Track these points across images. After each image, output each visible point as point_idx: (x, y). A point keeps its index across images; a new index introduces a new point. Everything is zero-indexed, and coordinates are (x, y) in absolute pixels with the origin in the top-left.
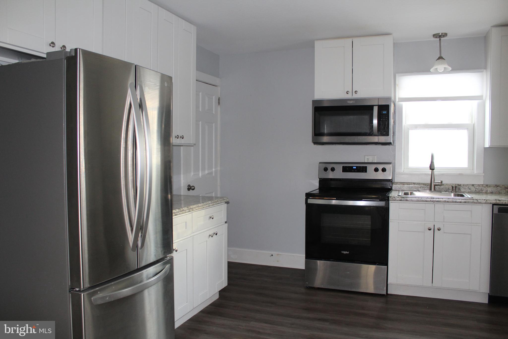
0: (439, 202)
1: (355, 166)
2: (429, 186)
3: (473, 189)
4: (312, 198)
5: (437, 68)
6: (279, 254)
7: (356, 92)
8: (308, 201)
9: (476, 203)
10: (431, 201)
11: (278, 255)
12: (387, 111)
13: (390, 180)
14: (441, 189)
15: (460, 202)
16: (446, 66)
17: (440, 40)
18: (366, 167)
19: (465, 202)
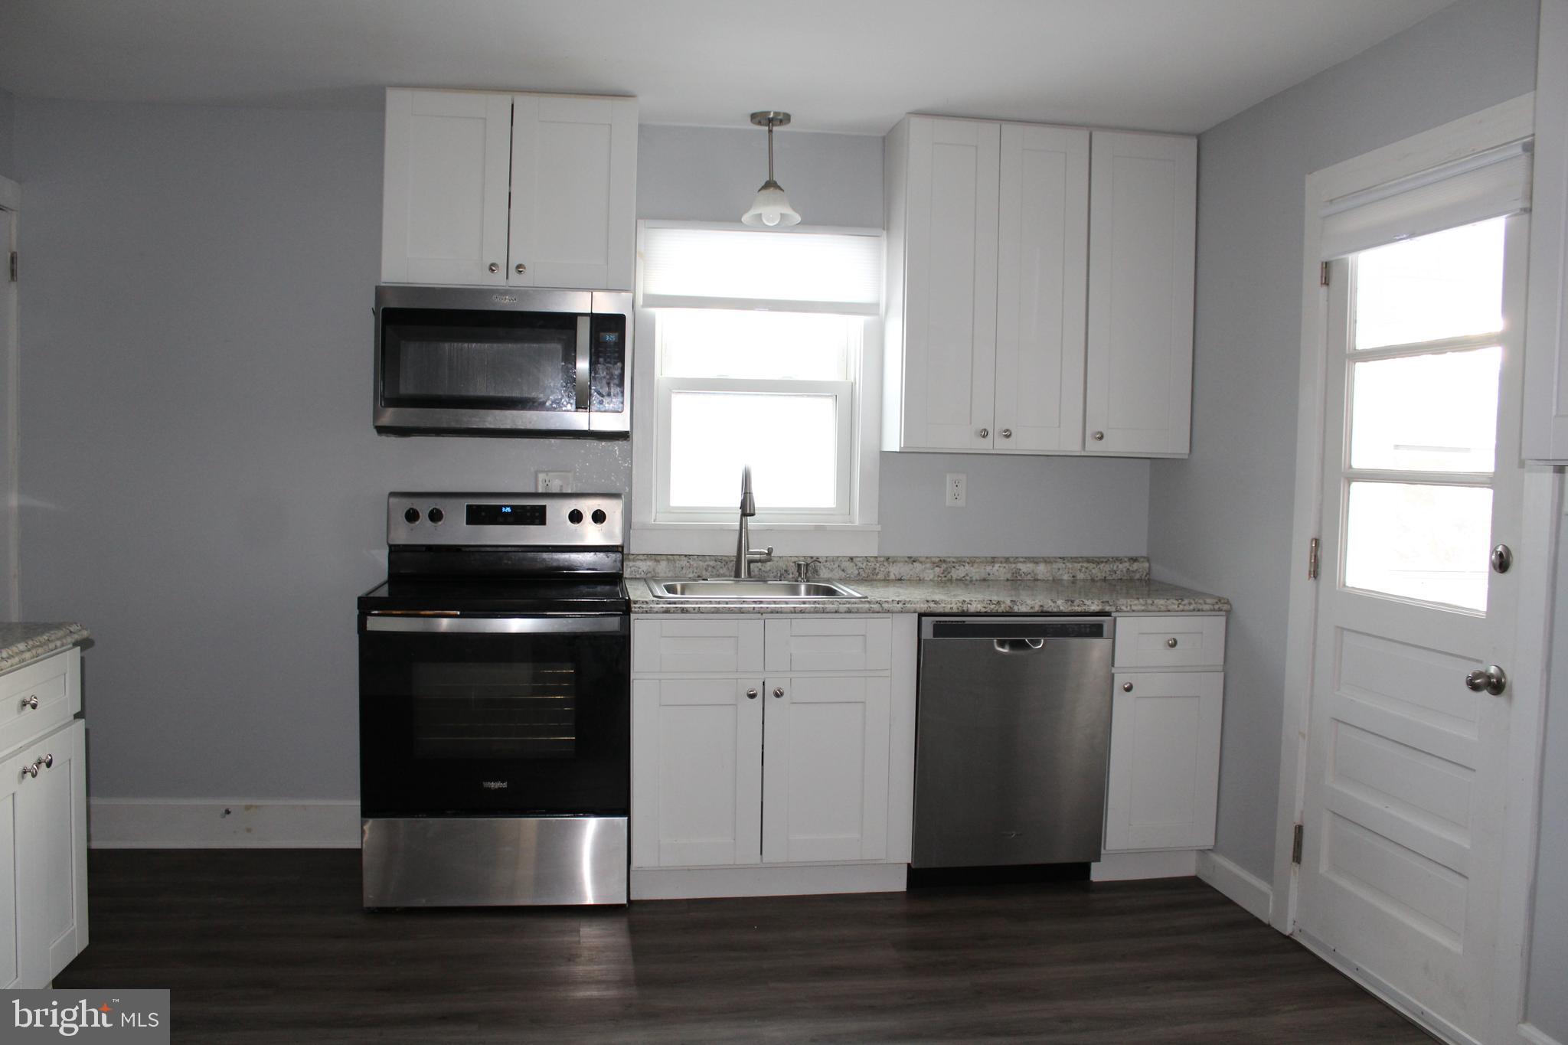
0: (777, 613)
1: (508, 506)
2: (732, 565)
3: (852, 570)
4: (380, 612)
5: (761, 214)
6: (251, 806)
7: (520, 268)
8: (368, 622)
9: (878, 612)
10: (754, 611)
11: (248, 808)
12: (617, 334)
13: (617, 546)
14: (766, 572)
15: (836, 612)
16: (788, 210)
17: (770, 131)
18: (545, 507)
19: (849, 611)
